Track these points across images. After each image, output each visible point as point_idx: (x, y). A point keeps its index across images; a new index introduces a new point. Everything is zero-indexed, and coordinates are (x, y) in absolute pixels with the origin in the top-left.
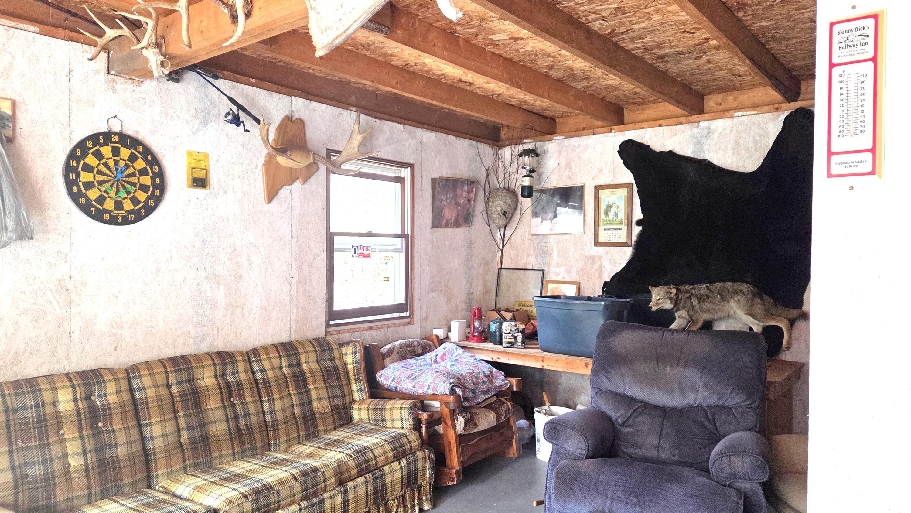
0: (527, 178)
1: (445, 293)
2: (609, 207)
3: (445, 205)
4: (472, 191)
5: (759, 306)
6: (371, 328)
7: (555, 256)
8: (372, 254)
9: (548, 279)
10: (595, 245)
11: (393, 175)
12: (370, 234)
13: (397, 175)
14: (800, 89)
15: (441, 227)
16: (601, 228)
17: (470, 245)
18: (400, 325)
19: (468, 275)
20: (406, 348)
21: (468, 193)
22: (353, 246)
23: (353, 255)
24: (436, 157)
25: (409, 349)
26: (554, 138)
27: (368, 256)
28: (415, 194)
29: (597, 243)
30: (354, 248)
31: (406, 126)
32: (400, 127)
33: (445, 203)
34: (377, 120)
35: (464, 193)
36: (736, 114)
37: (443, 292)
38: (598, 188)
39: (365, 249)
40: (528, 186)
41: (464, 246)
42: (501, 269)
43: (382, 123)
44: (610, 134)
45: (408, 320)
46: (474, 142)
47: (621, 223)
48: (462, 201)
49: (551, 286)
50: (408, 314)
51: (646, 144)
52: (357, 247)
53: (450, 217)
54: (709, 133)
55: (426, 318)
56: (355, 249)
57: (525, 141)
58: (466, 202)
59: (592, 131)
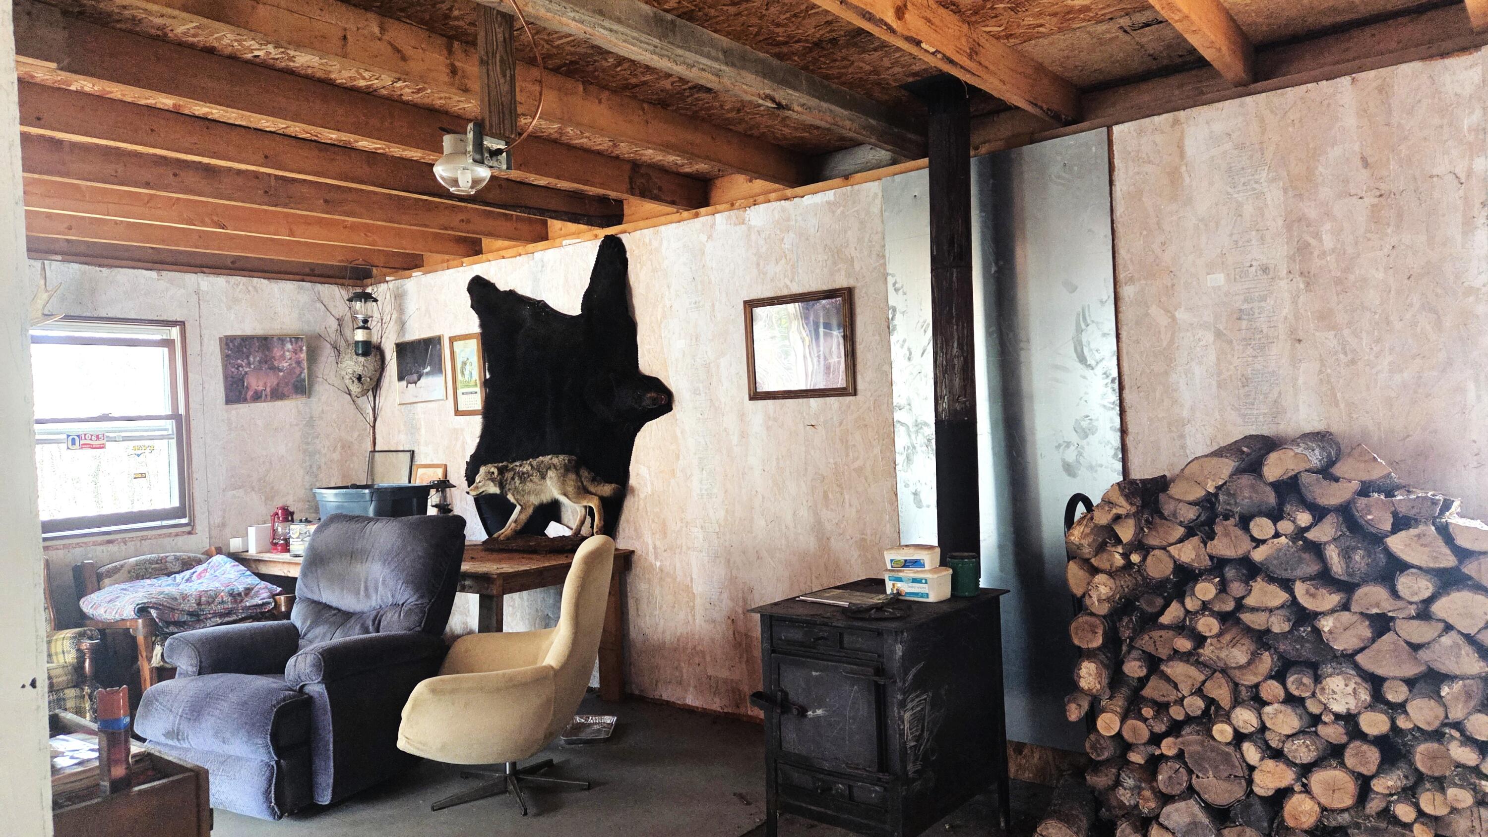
0: (360, 331)
1: (260, 489)
2: (464, 363)
3: (246, 373)
4: (301, 350)
5: (572, 483)
6: (110, 542)
7: (423, 431)
8: (108, 444)
9: (418, 463)
10: (456, 415)
11: (158, 337)
12: (105, 418)
13: (164, 337)
14: (623, 210)
15: (245, 400)
16: (459, 392)
17: (311, 422)
18: (170, 535)
19: (308, 464)
20: (148, 566)
21: (295, 352)
22: (68, 436)
23: (70, 446)
24: (229, 308)
25: (153, 566)
26: (414, 274)
27: (102, 447)
28: (190, 359)
29: (458, 413)
30: (70, 438)
31: (164, 273)
32: (154, 274)
33: (247, 369)
34: (103, 269)
35: (287, 354)
36: (564, 243)
37: (256, 489)
38: (452, 340)
39: (94, 438)
40: (362, 342)
41: (297, 425)
42: (374, 451)
43: (113, 274)
44: (461, 268)
45: (188, 529)
46: (307, 285)
47: (476, 385)
48: (286, 365)
49: (421, 471)
50: (184, 521)
51: (492, 281)
52: (78, 436)
53: (260, 388)
54: (543, 267)
55: (223, 525)
56: (73, 439)
57: (388, 278)
58: (294, 365)
59: (445, 265)
